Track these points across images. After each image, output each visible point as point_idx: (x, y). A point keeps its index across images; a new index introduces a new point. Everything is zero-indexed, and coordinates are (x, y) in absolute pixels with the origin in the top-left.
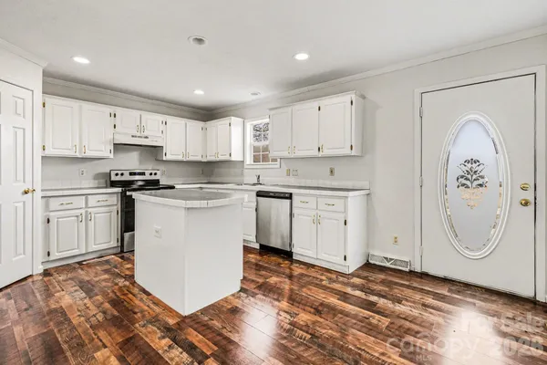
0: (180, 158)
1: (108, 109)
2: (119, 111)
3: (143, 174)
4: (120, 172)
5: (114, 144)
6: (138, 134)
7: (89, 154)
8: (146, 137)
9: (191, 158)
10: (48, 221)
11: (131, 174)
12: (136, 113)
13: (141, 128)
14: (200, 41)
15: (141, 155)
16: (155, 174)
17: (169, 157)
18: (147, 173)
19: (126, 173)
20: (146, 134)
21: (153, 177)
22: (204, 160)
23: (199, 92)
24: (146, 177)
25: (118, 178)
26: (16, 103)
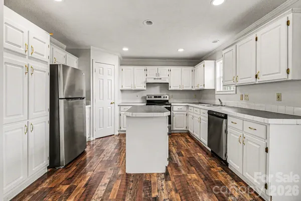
0: (178, 88)
1: (144, 68)
2: (148, 68)
3: (160, 97)
4: (150, 96)
5: (147, 83)
6: (157, 77)
7: (137, 88)
8: (161, 79)
9: (185, 88)
10: (120, 115)
11: (155, 97)
12: (156, 68)
13: (158, 74)
14: (150, 23)
15: (161, 87)
16: (166, 97)
17: (172, 88)
18: (162, 96)
19: (153, 97)
20: (159, 77)
21: (165, 99)
22: (194, 89)
23: (181, 50)
24: (162, 99)
25: (150, 99)
26: (108, 71)
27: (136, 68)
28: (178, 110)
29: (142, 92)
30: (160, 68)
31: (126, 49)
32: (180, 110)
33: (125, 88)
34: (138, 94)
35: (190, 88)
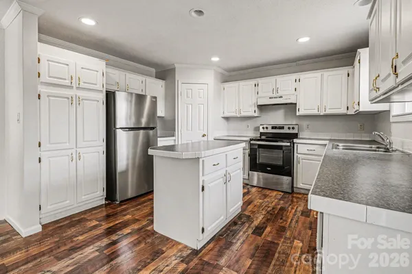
0: (315, 112)
2: (260, 81)
3: (283, 128)
4: (265, 126)
5: (258, 106)
6: (274, 95)
8: (281, 97)
9: (329, 112)
11: (273, 128)
12: (272, 79)
13: (276, 90)
16: (293, 128)
17: (302, 111)
18: (286, 127)
19: (270, 127)
20: (279, 95)
21: (291, 131)
23: (304, 40)
24: (286, 131)
25: (265, 131)
26: (199, 92)
27: (242, 83)
28: (307, 152)
29: (255, 119)
30: (280, 79)
31: (215, 59)
32: (311, 152)
33: (227, 115)
34: (249, 123)
35: (343, 111)
